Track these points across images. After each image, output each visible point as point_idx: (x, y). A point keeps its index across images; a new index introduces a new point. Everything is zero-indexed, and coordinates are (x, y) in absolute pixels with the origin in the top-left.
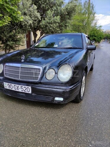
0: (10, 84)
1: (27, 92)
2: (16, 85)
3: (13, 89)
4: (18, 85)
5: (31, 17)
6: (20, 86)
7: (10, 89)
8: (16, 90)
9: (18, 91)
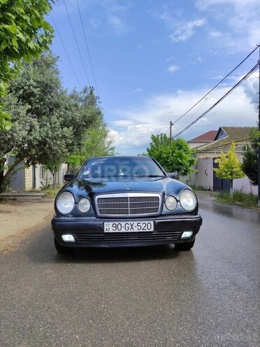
0: (117, 223)
1: (147, 230)
2: (129, 223)
3: (123, 230)
4: (132, 223)
5: (15, 120)
6: (135, 223)
7: (117, 231)
8: (129, 231)
9: (132, 231)
